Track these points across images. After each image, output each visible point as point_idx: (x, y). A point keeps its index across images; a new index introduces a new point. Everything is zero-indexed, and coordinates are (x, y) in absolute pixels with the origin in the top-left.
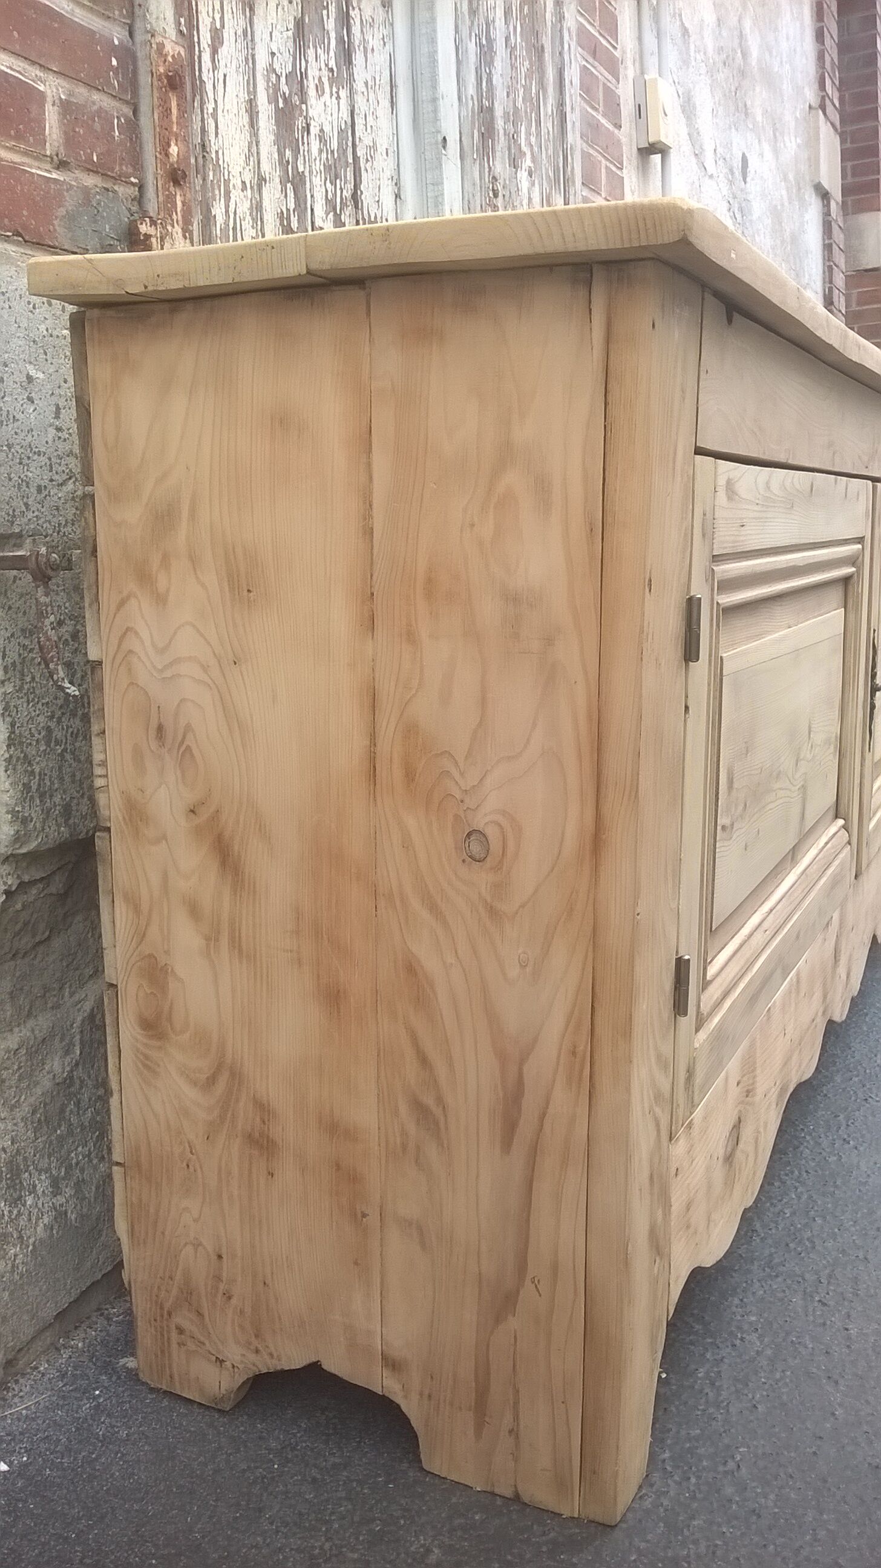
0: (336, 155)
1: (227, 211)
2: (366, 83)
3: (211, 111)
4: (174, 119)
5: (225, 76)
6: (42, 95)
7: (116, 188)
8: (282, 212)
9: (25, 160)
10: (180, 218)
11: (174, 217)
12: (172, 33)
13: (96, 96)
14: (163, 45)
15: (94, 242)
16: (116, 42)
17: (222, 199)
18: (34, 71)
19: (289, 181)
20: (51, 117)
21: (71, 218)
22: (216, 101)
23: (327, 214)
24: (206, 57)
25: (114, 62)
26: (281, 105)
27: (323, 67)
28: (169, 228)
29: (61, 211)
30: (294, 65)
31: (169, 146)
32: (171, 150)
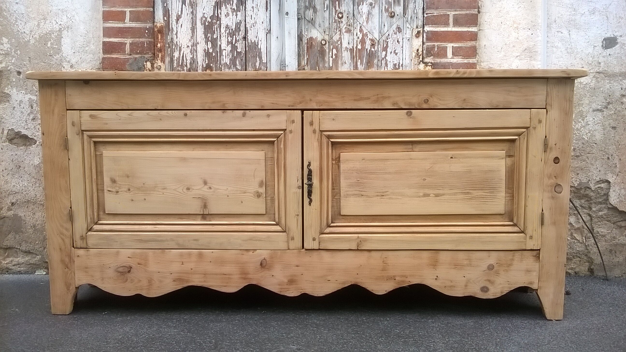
0: (234, 30)
1: (180, 54)
2: (253, 7)
3: (175, 33)
4: (159, 38)
5: (182, 25)
6: (126, 43)
7: (144, 56)
8: (205, 49)
9: (120, 56)
10: (160, 58)
11: (158, 58)
12: (162, 21)
13: (141, 40)
14: (157, 25)
15: (136, 68)
16: (148, 27)
17: (178, 52)
18: (124, 39)
19: (209, 41)
20: (128, 47)
21: (131, 64)
22: (177, 31)
23: (228, 45)
24: (174, 23)
25: (147, 31)
26: (207, 24)
27: (229, 9)
28: (156, 61)
29: (129, 63)
30: (214, 13)
31: (157, 44)
32: (158, 45)
